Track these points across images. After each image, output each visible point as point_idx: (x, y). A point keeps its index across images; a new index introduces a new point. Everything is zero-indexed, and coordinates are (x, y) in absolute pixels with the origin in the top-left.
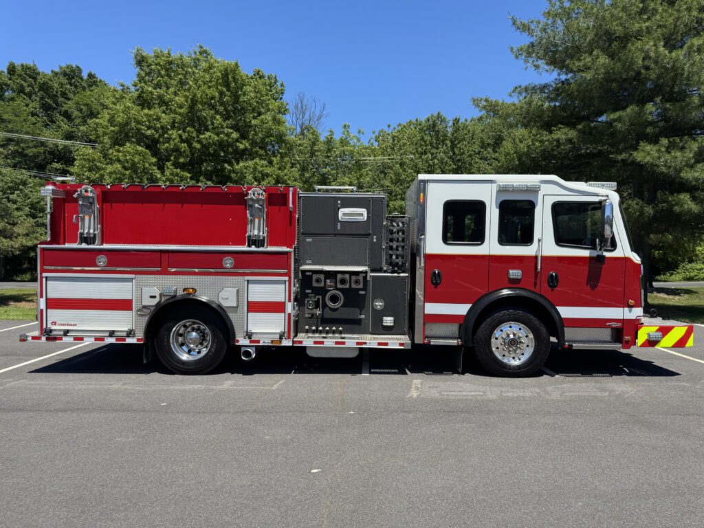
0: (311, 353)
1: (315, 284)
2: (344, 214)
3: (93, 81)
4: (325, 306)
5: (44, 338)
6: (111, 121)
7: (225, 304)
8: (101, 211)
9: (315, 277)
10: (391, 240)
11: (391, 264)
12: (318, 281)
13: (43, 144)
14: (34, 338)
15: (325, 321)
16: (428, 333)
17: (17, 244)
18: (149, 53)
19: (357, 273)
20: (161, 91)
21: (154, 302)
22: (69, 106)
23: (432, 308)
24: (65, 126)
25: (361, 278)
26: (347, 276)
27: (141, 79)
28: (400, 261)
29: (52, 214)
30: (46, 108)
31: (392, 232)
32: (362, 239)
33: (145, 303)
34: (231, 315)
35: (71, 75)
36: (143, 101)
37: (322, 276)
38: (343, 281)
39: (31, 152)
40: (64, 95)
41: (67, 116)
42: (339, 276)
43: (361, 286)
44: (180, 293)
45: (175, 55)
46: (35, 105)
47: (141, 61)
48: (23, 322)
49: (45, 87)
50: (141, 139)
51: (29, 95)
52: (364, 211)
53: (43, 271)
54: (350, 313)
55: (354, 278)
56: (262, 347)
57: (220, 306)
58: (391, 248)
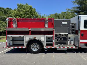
0: (58, 50)
1: (57, 36)
2: (63, 23)
3: (11, 9)
4: (59, 40)
5: (7, 47)
6: (14, 13)
7: (42, 40)
8: (17, 23)
9: (57, 35)
10: (72, 28)
11: (72, 32)
12: (58, 36)
13: (5, 17)
14: (5, 47)
15: (59, 43)
16: (81, 45)
17: (1, 30)
18: (19, 4)
19: (65, 34)
20: (21, 9)
21: (28, 40)
22: (8, 13)
23: (81, 41)
24: (7, 15)
25: (66, 35)
26: (63, 35)
27: (18, 8)
28: (74, 32)
29: (8, 24)
30: (5, 13)
31: (72, 26)
32: (66, 28)
33: (27, 40)
34: (43, 42)
35: (8, 9)
36: (19, 11)
37: (59, 35)
38: (63, 36)
39: (3, 19)
40: (7, 11)
41: (8, 14)
42: (62, 35)
43: (66, 36)
44: (33, 38)
45: (23, 5)
46: (3, 13)
47: (18, 5)
48: (3, 42)
49: (5, 10)
50: (18, 16)
51: (3, 11)
52: (67, 22)
53: (7, 35)
54: (64, 42)
55: (65, 35)
56: (49, 48)
57: (41, 41)
58: (72, 29)
